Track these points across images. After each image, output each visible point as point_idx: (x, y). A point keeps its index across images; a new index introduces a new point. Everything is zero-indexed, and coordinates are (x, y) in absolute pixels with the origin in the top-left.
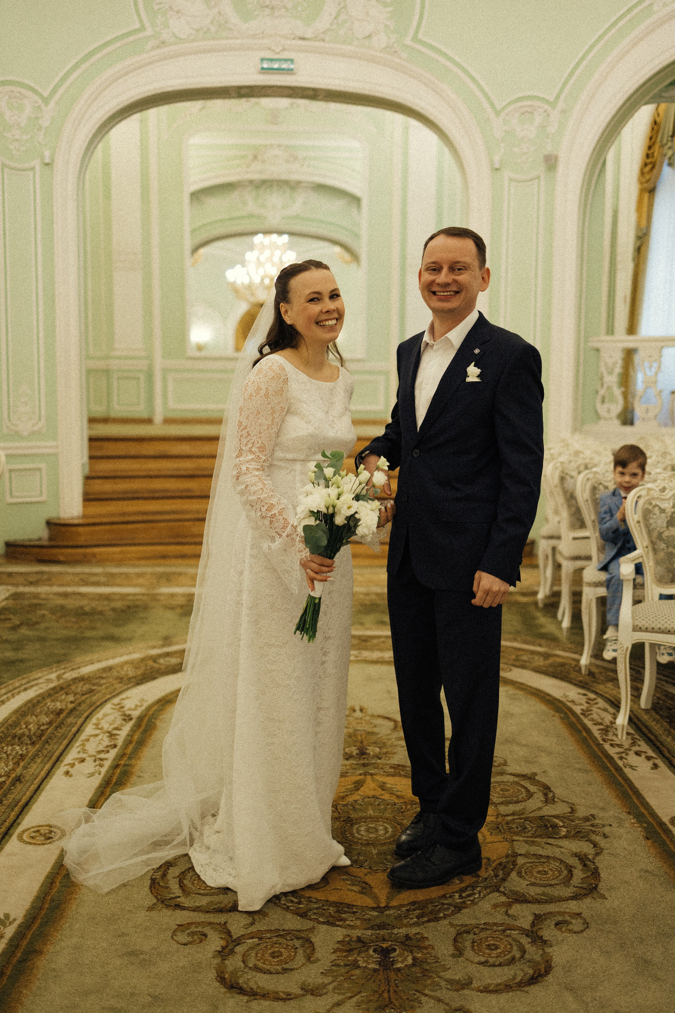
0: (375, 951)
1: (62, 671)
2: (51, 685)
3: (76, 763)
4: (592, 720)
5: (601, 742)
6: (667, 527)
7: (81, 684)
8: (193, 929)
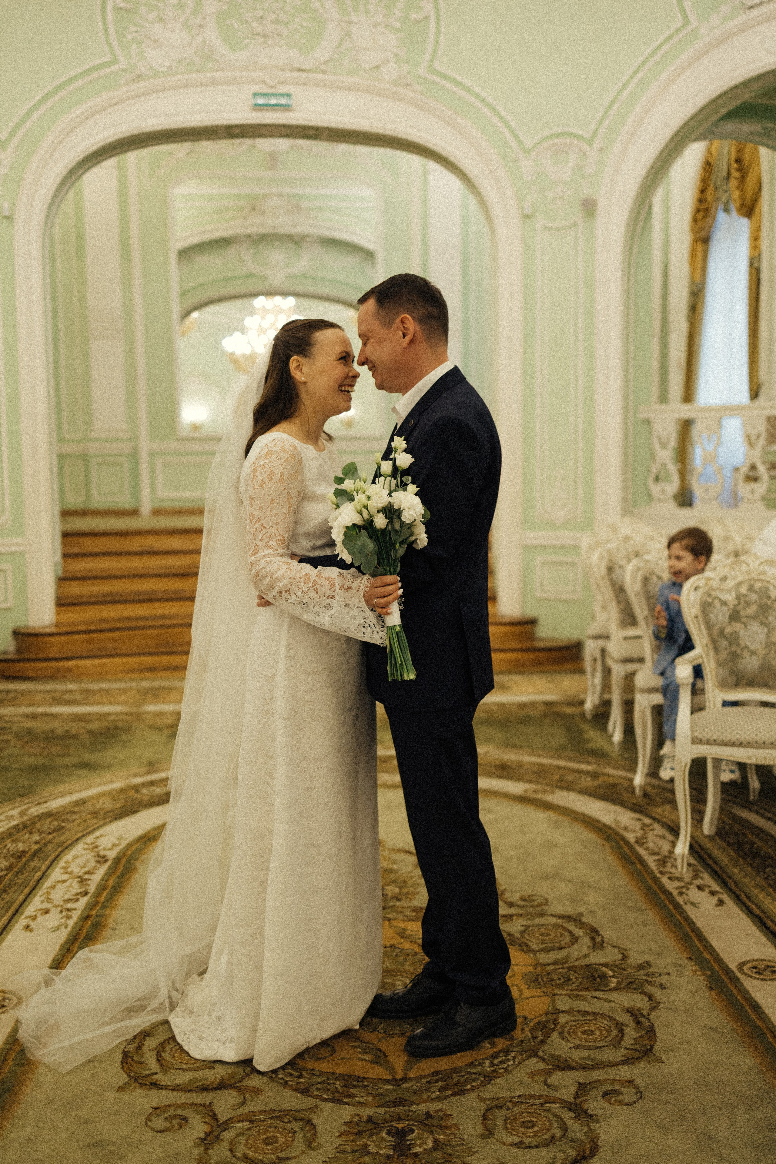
0: (389, 1133)
1: (27, 806)
2: (14, 823)
3: (39, 915)
4: (648, 849)
5: (658, 875)
6: (730, 623)
7: (48, 821)
8: (172, 1112)
